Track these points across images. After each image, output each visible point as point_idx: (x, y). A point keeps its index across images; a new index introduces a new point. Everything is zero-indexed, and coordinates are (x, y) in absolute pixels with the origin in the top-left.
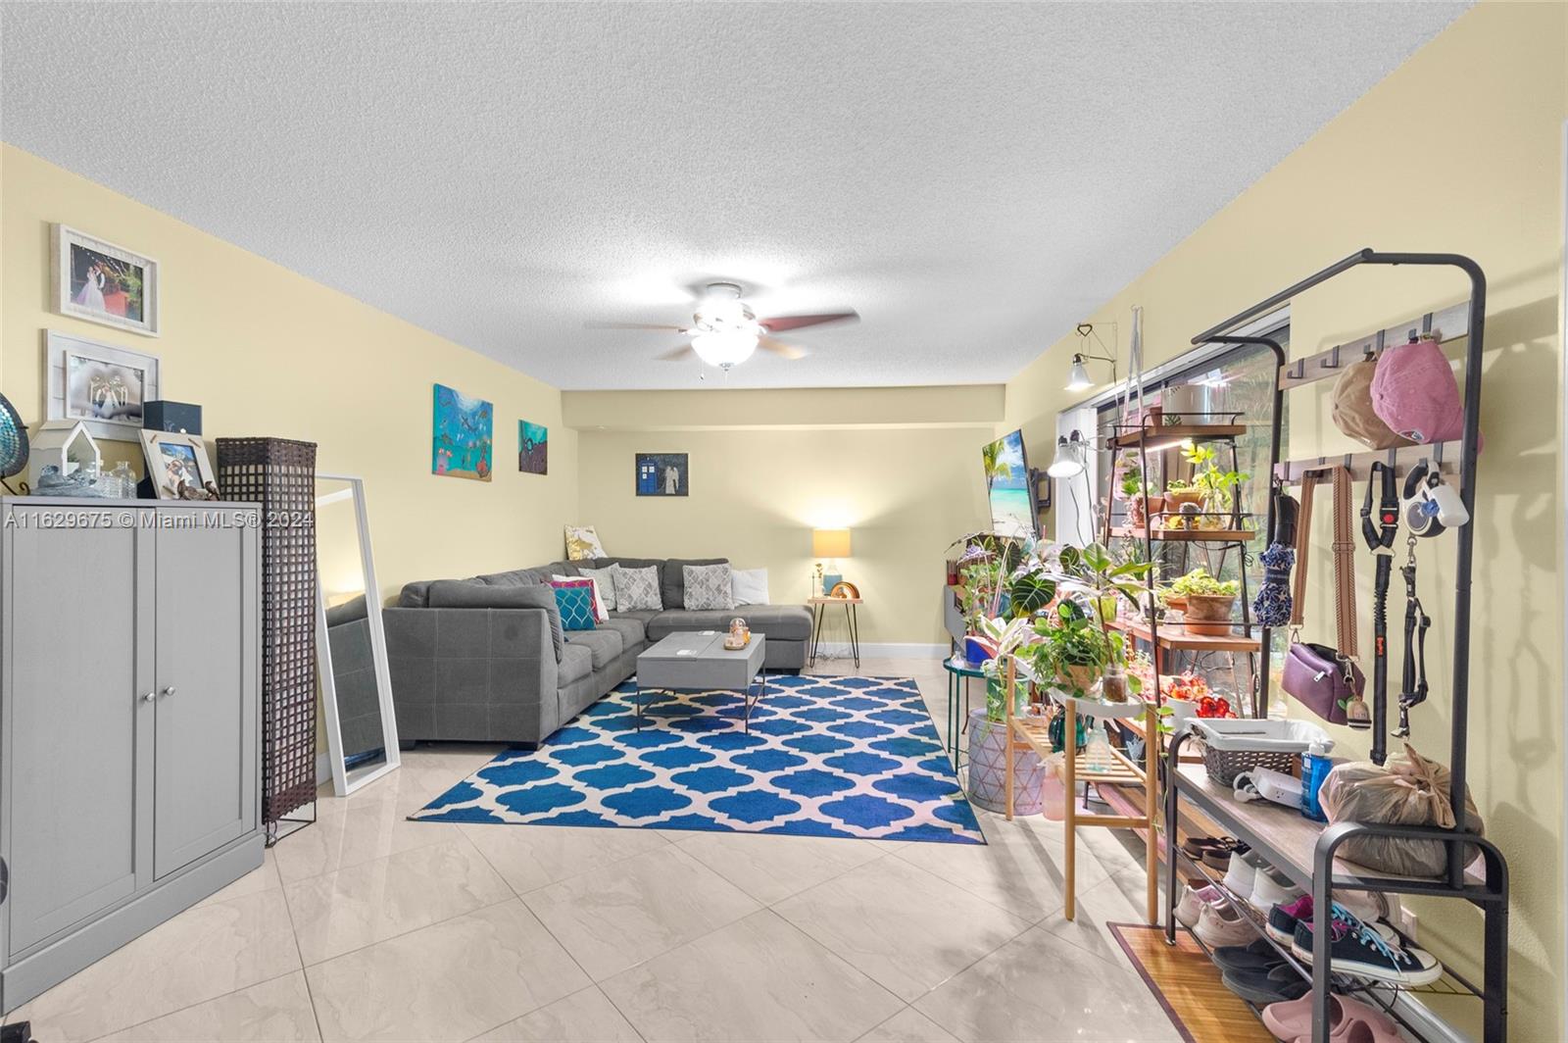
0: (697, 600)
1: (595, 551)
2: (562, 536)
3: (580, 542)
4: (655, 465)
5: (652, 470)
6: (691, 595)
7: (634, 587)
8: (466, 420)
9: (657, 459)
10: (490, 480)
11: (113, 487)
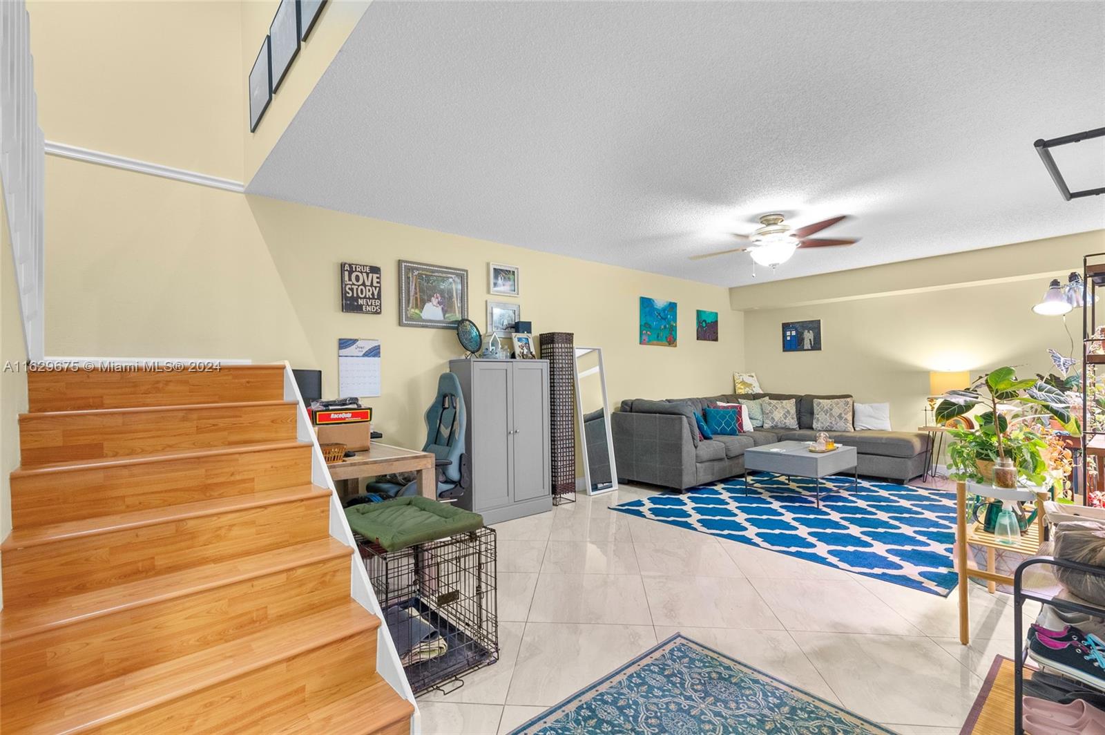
0: (822, 423)
1: (754, 389)
2: (732, 380)
3: (743, 383)
4: (796, 330)
5: (794, 333)
6: (818, 420)
7: (776, 413)
8: (659, 314)
9: (797, 326)
10: (676, 346)
11: (502, 355)
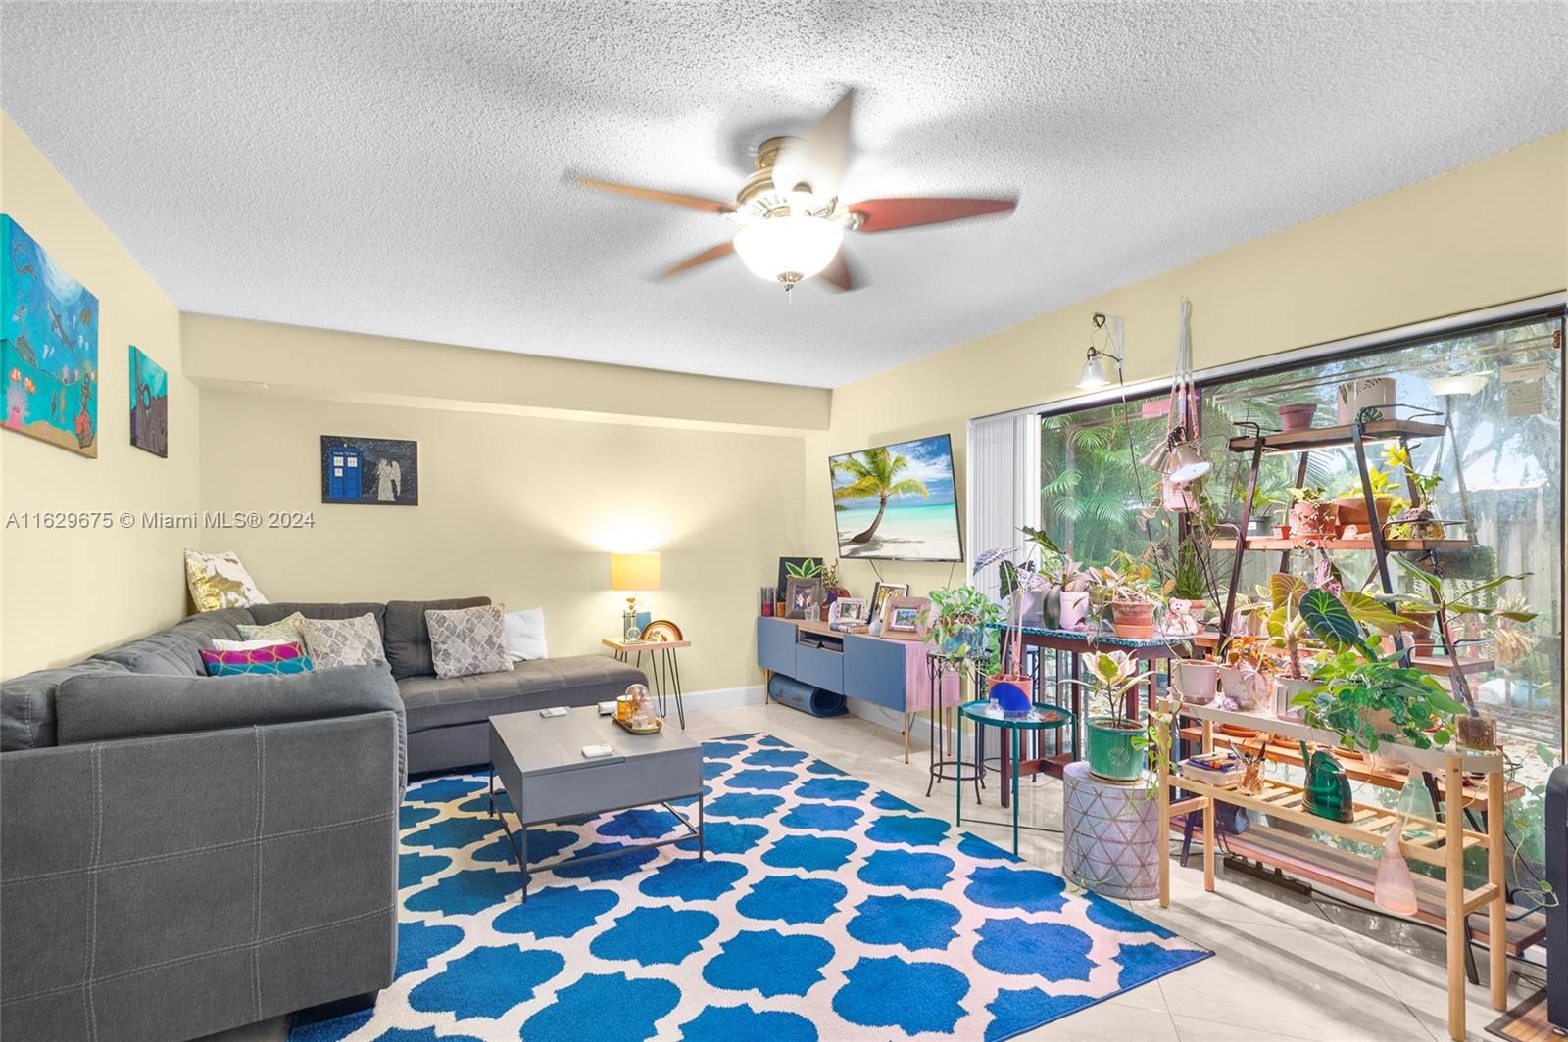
0: (459, 661)
1: (247, 594)
2: (182, 568)
4: (359, 456)
5: (353, 462)
6: (446, 654)
8: (58, 318)
9: (362, 447)
10: (94, 457)
